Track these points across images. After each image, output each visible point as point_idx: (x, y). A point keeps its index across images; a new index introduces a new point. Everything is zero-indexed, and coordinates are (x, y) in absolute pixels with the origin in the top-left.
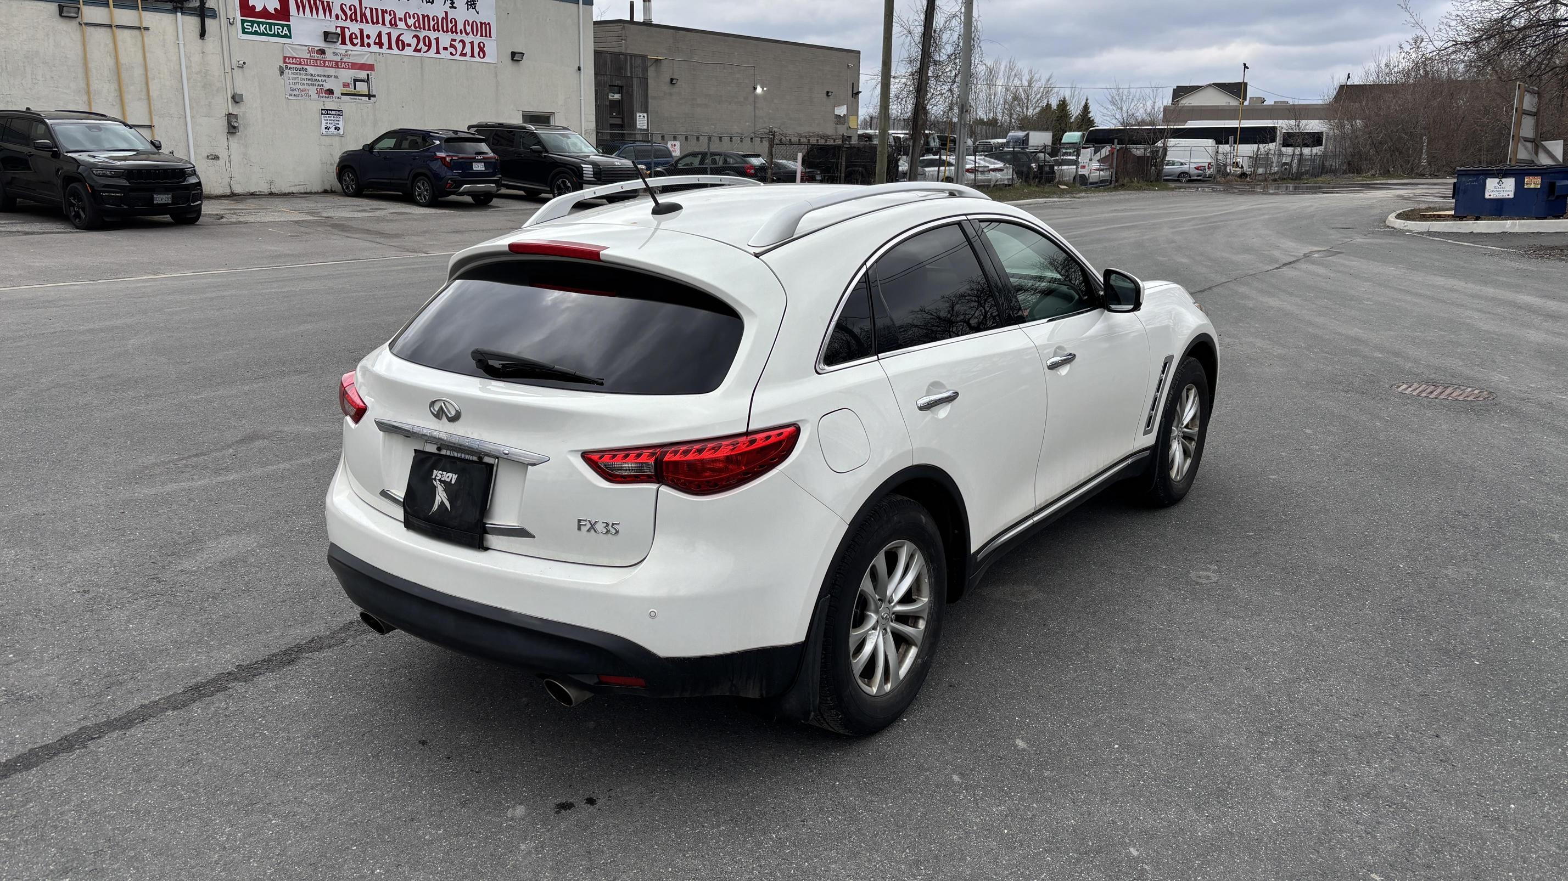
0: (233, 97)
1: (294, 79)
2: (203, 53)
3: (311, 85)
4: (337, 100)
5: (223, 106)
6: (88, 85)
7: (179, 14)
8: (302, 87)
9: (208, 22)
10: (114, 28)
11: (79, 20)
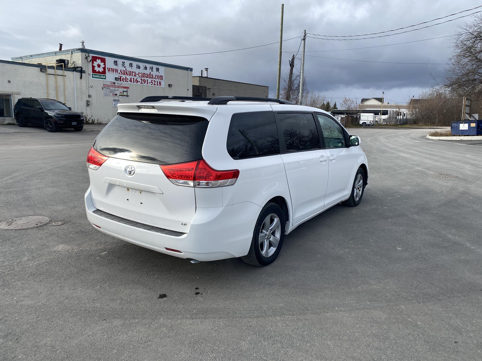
0: (89, 96)
1: (106, 91)
2: (81, 83)
3: (111, 92)
4: (118, 97)
5: (86, 98)
6: (48, 91)
7: (75, 72)
8: (109, 93)
9: (83, 74)
10: (56, 75)
11: (46, 73)
